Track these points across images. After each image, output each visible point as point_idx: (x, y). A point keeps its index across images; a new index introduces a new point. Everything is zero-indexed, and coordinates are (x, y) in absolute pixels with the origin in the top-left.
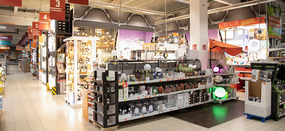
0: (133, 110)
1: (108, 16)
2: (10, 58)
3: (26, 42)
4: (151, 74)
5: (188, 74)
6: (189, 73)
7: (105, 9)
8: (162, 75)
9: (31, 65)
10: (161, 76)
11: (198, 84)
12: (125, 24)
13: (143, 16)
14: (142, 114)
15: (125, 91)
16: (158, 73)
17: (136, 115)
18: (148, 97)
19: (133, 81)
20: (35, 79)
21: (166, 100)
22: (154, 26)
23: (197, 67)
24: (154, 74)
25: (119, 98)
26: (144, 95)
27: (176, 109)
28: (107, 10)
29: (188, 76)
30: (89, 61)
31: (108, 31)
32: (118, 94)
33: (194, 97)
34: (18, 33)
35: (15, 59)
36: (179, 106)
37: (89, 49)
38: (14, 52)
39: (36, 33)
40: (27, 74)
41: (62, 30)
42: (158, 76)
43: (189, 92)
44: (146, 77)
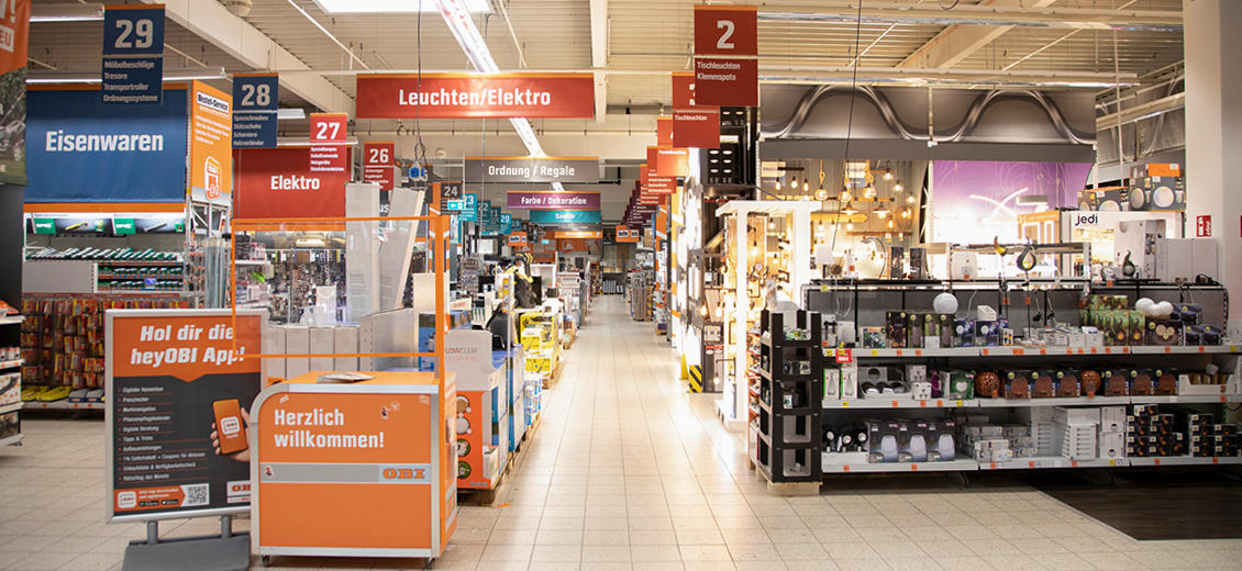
0: (876, 441)
1: (887, 112)
2: (602, 268)
3: (642, 214)
4: (944, 329)
5: (1120, 337)
6: (1127, 331)
7: (874, 87)
8: (997, 331)
9: (656, 294)
10: (996, 338)
11: (1177, 379)
12: (956, 138)
13: (1038, 96)
14: (909, 461)
15: (845, 375)
16: (980, 324)
17: (884, 461)
18: (932, 403)
19: (877, 345)
20: (661, 345)
21: (1022, 428)
22: (1093, 137)
23: (1175, 308)
24: (960, 329)
25: (826, 395)
26: (917, 397)
27: (1056, 466)
28: (882, 90)
29: (1117, 342)
30: (787, 281)
31: (888, 171)
32: (822, 382)
33: (1153, 429)
34: (619, 183)
35: (618, 274)
36: (1073, 453)
37: (788, 242)
38: (615, 247)
39: (660, 185)
40: (647, 326)
41: (721, 175)
42: (979, 334)
43: (1129, 409)
44: (924, 335)
